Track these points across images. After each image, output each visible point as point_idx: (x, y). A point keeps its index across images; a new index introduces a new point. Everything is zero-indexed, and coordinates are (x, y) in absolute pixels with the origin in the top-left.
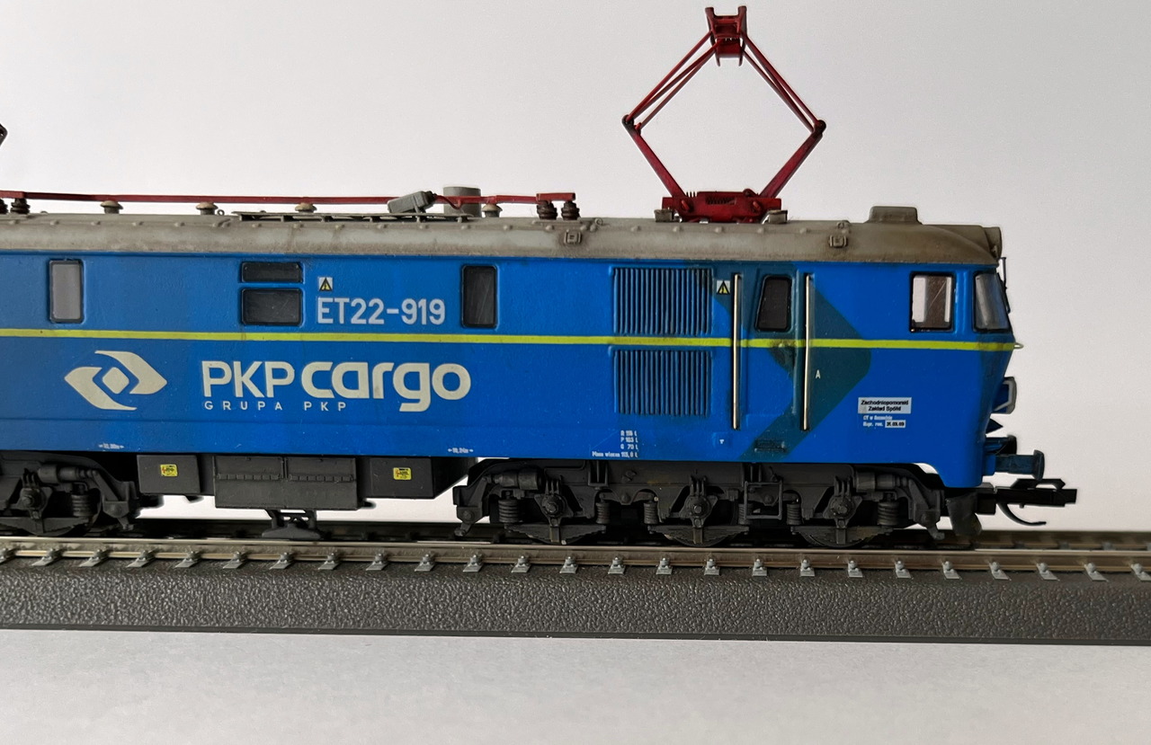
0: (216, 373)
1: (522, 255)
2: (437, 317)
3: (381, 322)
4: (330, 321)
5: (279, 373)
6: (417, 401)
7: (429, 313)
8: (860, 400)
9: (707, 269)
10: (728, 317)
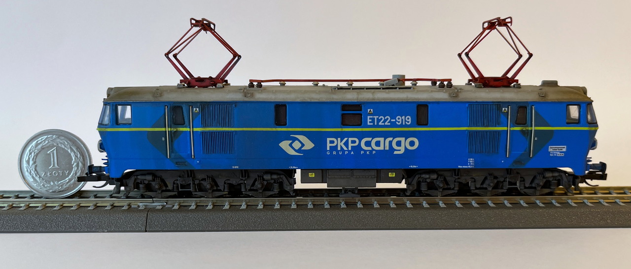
0: (332, 142)
1: (437, 101)
2: (408, 122)
3: (389, 124)
4: (372, 124)
5: (353, 142)
6: (400, 150)
7: (405, 121)
8: (550, 147)
9: (499, 105)
10: (506, 120)
